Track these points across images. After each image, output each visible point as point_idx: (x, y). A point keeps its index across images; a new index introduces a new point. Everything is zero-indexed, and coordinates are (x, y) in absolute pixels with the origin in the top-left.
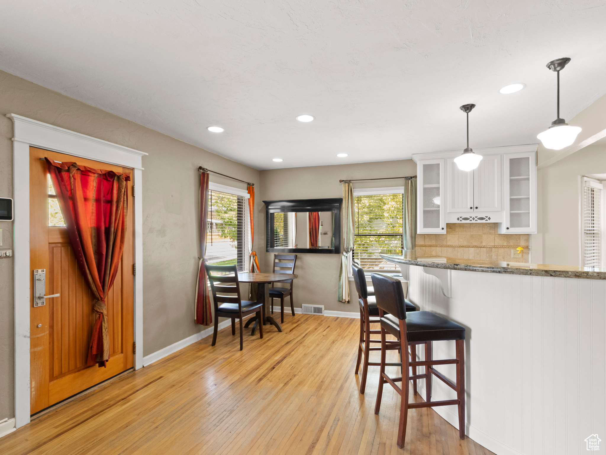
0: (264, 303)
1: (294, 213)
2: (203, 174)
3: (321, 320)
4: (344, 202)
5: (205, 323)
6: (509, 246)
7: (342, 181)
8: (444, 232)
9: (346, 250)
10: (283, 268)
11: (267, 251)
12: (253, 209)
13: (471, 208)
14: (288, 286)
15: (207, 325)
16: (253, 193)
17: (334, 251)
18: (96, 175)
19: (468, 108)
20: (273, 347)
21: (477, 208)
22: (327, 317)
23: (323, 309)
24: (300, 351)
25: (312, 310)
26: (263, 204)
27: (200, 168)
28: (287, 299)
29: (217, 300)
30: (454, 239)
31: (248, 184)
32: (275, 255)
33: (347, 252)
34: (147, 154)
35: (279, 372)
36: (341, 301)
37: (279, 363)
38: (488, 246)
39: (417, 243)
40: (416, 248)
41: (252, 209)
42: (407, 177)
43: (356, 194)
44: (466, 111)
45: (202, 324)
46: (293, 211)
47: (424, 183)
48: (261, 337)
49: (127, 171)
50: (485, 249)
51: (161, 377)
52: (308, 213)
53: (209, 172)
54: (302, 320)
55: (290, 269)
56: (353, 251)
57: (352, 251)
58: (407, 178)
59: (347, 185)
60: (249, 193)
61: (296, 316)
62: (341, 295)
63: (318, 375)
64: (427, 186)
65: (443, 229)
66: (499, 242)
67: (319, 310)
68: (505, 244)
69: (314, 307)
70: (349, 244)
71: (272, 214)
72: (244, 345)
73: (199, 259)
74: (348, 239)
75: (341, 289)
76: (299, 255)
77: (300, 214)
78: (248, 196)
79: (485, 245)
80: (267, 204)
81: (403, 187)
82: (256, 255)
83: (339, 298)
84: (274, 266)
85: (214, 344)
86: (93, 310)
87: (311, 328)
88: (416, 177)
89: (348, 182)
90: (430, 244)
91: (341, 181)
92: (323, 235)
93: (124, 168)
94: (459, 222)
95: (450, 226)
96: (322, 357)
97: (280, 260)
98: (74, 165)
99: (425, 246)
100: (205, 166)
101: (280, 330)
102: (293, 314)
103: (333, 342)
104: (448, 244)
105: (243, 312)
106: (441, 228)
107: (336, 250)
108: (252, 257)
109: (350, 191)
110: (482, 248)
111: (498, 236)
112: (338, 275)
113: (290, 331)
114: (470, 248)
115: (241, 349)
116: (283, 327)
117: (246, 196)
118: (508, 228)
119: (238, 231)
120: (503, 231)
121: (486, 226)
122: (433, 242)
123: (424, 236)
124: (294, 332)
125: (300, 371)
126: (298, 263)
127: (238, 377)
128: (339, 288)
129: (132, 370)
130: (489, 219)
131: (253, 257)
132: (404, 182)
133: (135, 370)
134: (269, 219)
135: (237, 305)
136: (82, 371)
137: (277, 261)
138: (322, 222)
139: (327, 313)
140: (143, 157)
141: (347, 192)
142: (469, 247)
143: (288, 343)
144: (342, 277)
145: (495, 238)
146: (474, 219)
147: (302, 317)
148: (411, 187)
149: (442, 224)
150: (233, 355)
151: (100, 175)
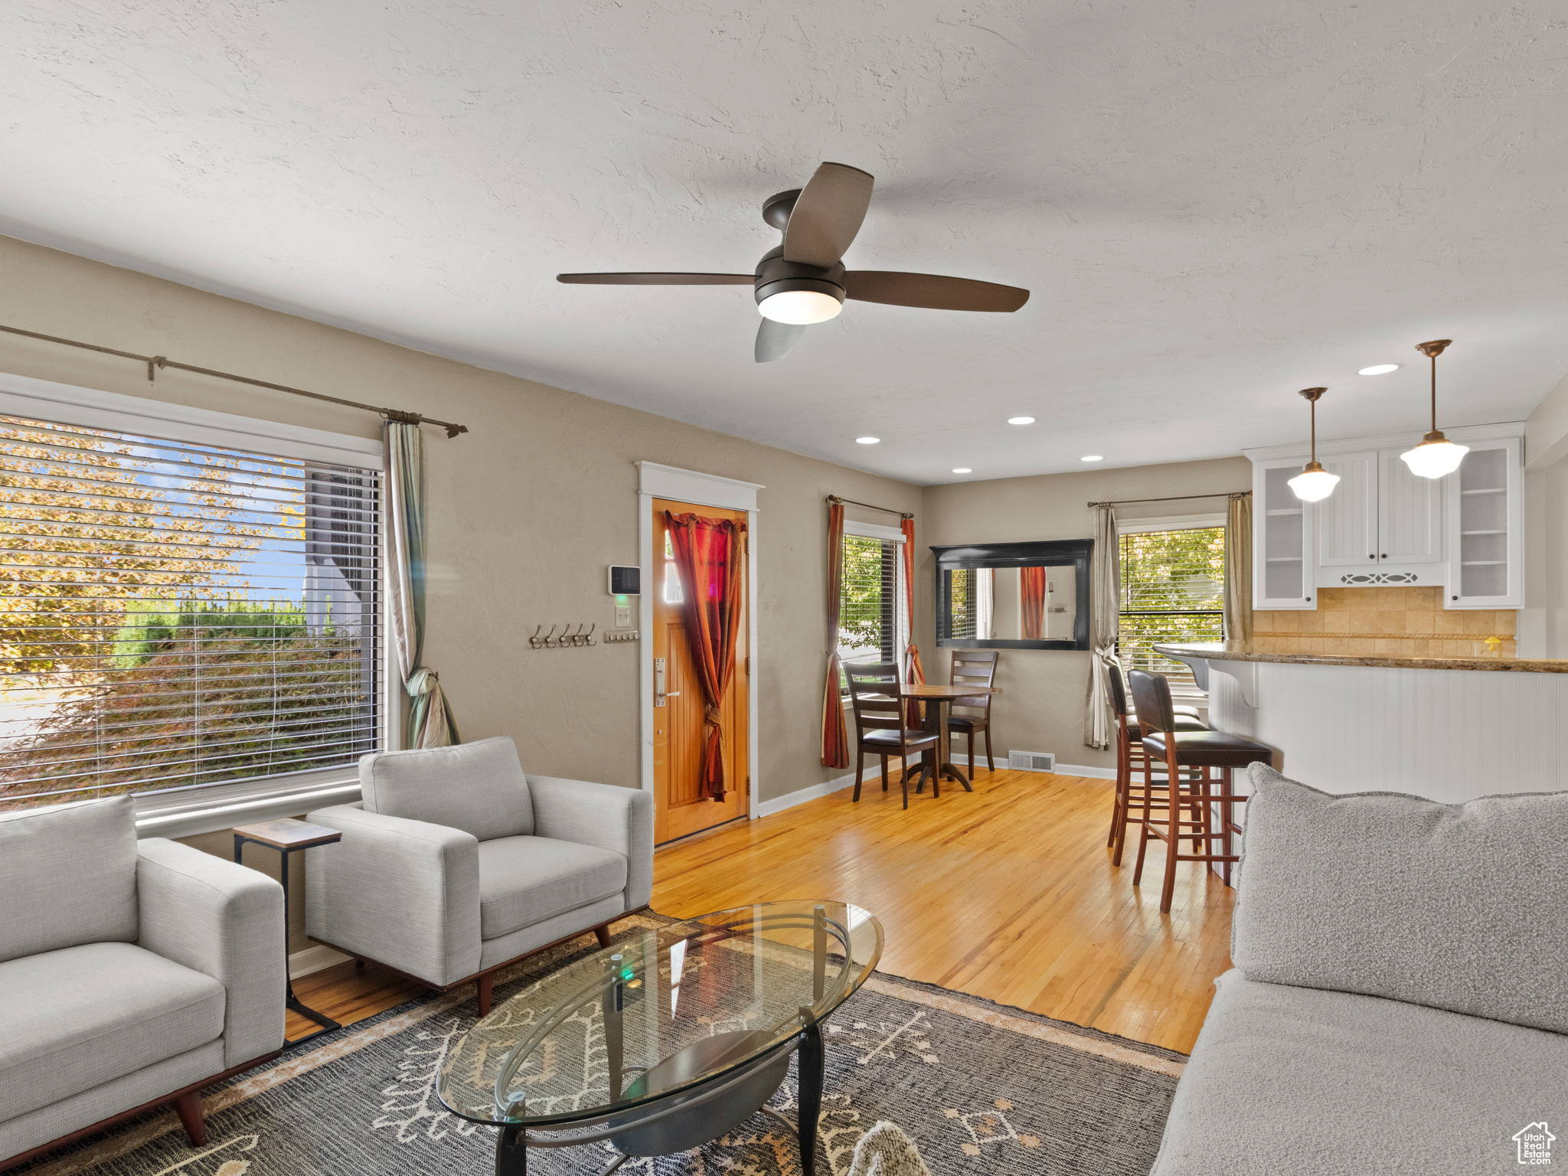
0: (939, 734)
1: (988, 571)
2: (835, 507)
3: (1047, 782)
4: (1096, 546)
5: (839, 764)
6: (1469, 635)
7: (1094, 504)
8: (1313, 606)
9: (1100, 642)
10: (969, 678)
11: (938, 645)
12: (912, 562)
13: (1372, 557)
14: (982, 714)
15: (842, 767)
16: (912, 531)
17: (1076, 645)
18: (711, 527)
19: (1313, 394)
20: (959, 809)
21: (1384, 556)
22: (1060, 776)
23: (1053, 761)
24: (1009, 817)
25: (1029, 762)
26: (931, 551)
27: (831, 498)
28: (979, 736)
29: (862, 724)
30: (1338, 620)
31: (903, 515)
32: (954, 652)
33: (1104, 647)
34: (764, 487)
35: (976, 836)
36: (1089, 745)
37: (973, 827)
38: (1417, 636)
39: (1255, 630)
40: (1255, 639)
41: (910, 564)
42: (1234, 494)
43: (1121, 530)
44: (1309, 398)
45: (832, 766)
46: (986, 565)
47: (1269, 506)
48: (936, 795)
49: (741, 517)
50: (1411, 642)
51: (792, 829)
52: (1019, 569)
53: (843, 503)
54: (1010, 778)
55: (985, 679)
56: (1117, 645)
57: (1113, 645)
58: (1232, 496)
59: (1103, 512)
60: (904, 533)
61: (996, 772)
62: (1091, 733)
63: (1042, 844)
64: (1274, 513)
65: (1308, 599)
66: (1443, 626)
67: (1044, 763)
68: (1460, 631)
69: (1034, 758)
70: (1107, 630)
71: (948, 573)
72: (909, 803)
73: (828, 654)
74: (1106, 622)
75: (1091, 719)
76: (1002, 652)
77: (1002, 571)
78: (904, 538)
79: (1412, 632)
80: (938, 551)
81: (1225, 515)
82: (917, 652)
83: (1086, 739)
84: (953, 674)
85: (856, 798)
86: (707, 719)
87: (1029, 789)
88: (1250, 493)
89: (1106, 506)
90: (1285, 630)
91: (1091, 505)
92: (1053, 613)
93: (737, 511)
94: (1345, 585)
95: (1326, 595)
96: (1050, 826)
97: (963, 662)
98: (692, 516)
99: (1275, 635)
100: (836, 495)
101: (968, 789)
102: (992, 768)
103: (1072, 810)
104: (1327, 630)
105: (908, 746)
106: (1304, 597)
107: (1080, 644)
108: (909, 656)
109: (1111, 526)
110: (1404, 640)
111: (1441, 613)
112: (1085, 693)
113: (988, 792)
114: (1377, 640)
115: (905, 807)
116: (974, 785)
117: (898, 536)
118: (1455, 598)
119: (883, 606)
120: (1448, 604)
121: (1415, 594)
122: (1294, 628)
123: (1272, 614)
124: (995, 793)
125: (1011, 838)
126: (1001, 668)
127: (910, 837)
128: (1086, 719)
129: (745, 819)
130: (1415, 578)
131: (912, 655)
132: (1227, 503)
133: (749, 820)
134: (941, 582)
135: (897, 733)
136: (696, 805)
137: (957, 664)
138: (1051, 584)
139: (1059, 769)
140: (759, 493)
141: (1104, 526)
142: (1375, 637)
143: (985, 806)
144: (1092, 698)
145: (1437, 619)
146: (1378, 579)
147: (1009, 774)
148: (1242, 514)
149: (1308, 589)
150: (892, 815)
151: (714, 526)
